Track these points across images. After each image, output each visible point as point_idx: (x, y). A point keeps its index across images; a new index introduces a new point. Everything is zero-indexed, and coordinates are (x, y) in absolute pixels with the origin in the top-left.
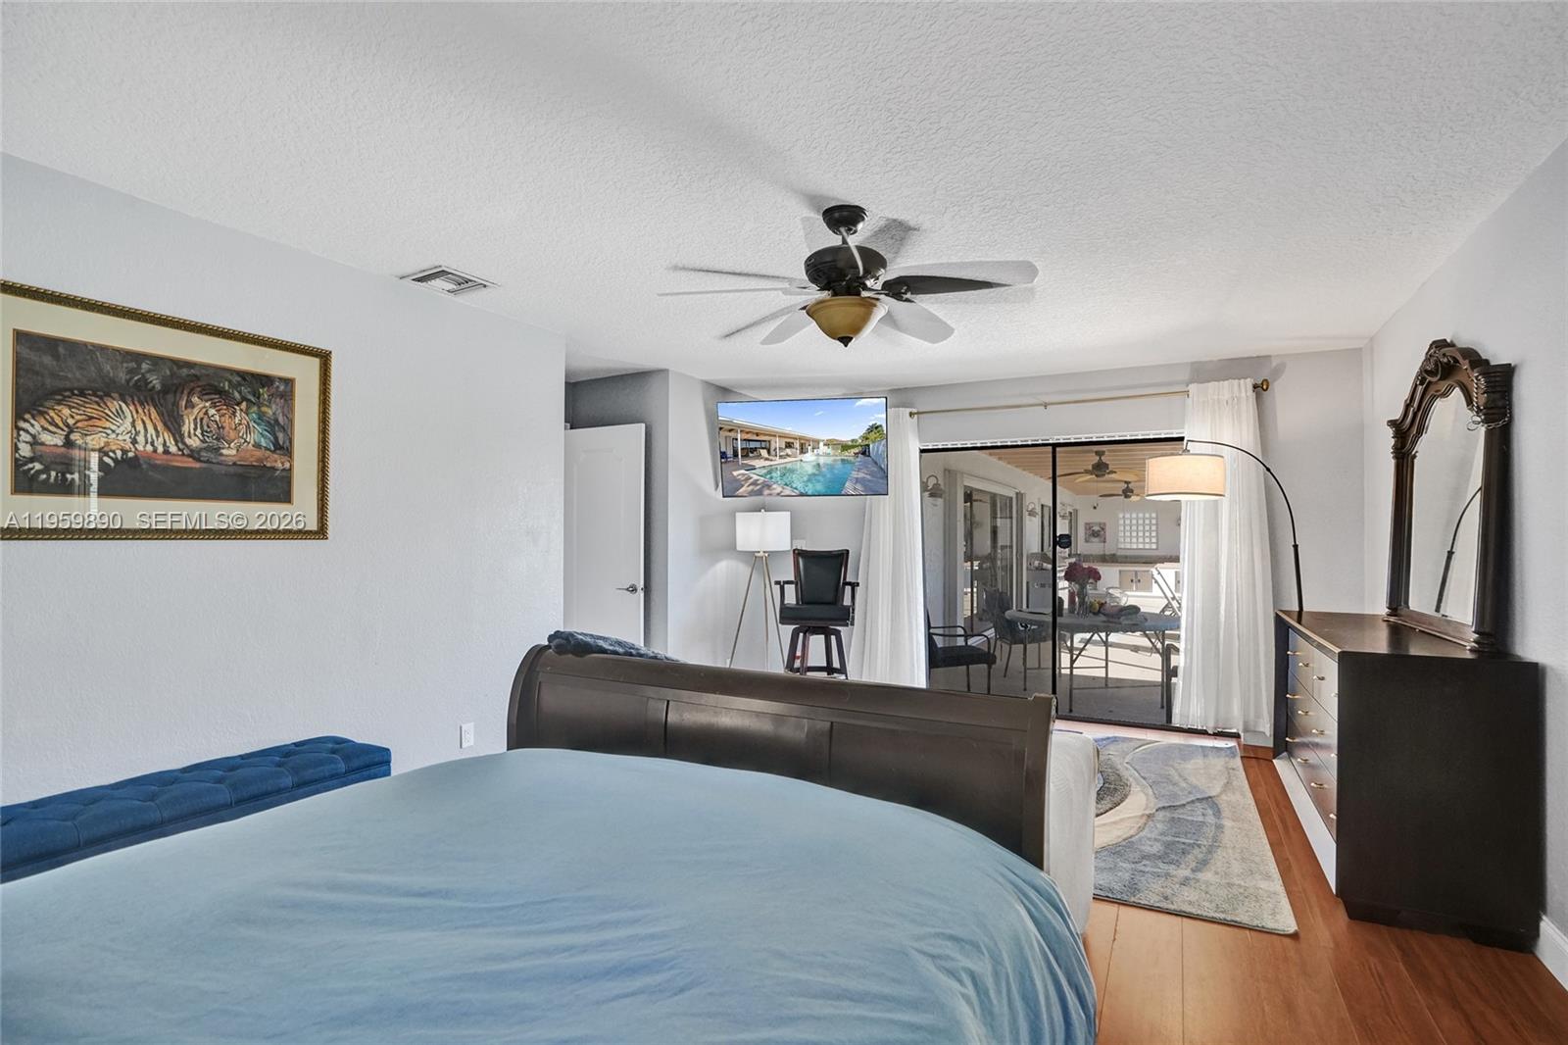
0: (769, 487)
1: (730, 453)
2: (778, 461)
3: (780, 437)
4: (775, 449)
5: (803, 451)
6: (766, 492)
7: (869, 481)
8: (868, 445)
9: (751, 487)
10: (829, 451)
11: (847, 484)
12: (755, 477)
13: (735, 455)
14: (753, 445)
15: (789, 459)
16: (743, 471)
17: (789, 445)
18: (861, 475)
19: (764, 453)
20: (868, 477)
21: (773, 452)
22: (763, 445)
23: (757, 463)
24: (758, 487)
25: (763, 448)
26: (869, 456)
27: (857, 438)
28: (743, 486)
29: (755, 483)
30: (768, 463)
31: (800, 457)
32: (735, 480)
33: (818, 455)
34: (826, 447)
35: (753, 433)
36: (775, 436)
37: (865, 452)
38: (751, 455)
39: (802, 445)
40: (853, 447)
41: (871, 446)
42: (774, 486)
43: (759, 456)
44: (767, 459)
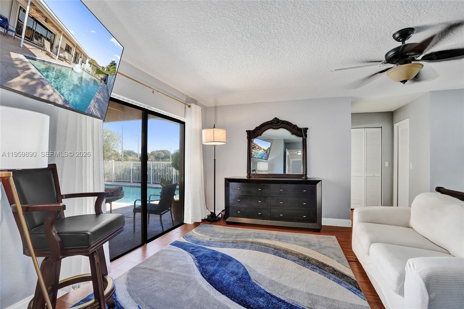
0: (43, 85)
1: (13, 25)
2: (56, 61)
3: (64, 35)
4: (57, 47)
5: (76, 61)
6: (39, 90)
7: (102, 102)
8: (108, 75)
9: (27, 80)
10: (90, 69)
11: (92, 102)
12: (33, 70)
13: (19, 31)
14: (40, 30)
15: (64, 63)
16: (22, 57)
17: (68, 49)
18: (99, 97)
19: (47, 44)
20: (102, 99)
21: (55, 49)
22: (49, 35)
23: (40, 54)
24: (33, 83)
25: (48, 39)
26: (106, 84)
27: (105, 66)
28: (18, 75)
29: (31, 76)
30: (47, 59)
31: (73, 65)
32: (11, 64)
33: (83, 69)
34: (89, 65)
35: (44, 16)
36: (60, 32)
37: (105, 80)
38: (35, 40)
39: (76, 54)
40: (102, 73)
41: (109, 76)
42: (48, 86)
43: (42, 47)
44: (48, 54)
